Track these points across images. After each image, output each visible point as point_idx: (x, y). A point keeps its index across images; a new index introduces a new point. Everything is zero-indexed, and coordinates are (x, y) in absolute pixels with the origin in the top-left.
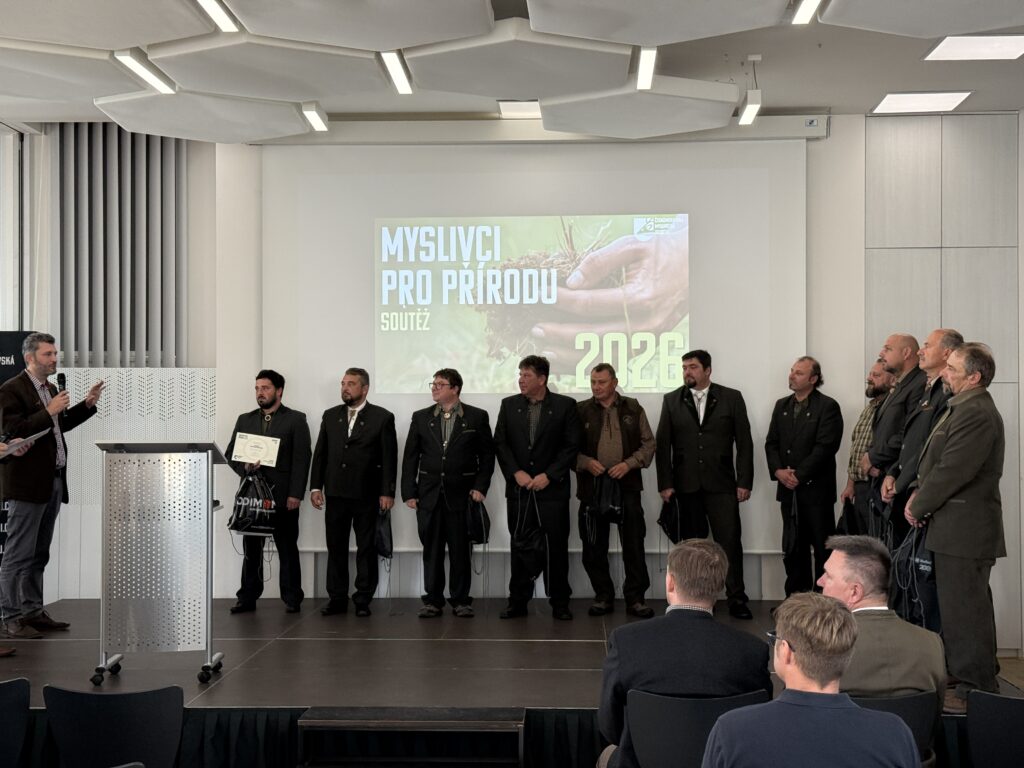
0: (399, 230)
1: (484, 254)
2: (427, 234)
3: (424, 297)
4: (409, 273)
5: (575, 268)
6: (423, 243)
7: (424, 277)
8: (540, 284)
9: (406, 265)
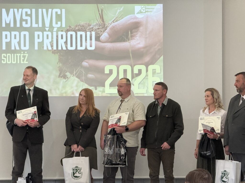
0: (11, 10)
1: (57, 23)
2: (26, 12)
3: (25, 46)
4: (17, 33)
5: (104, 31)
6: (24, 17)
7: (25, 35)
8: (86, 40)
9: (15, 29)
